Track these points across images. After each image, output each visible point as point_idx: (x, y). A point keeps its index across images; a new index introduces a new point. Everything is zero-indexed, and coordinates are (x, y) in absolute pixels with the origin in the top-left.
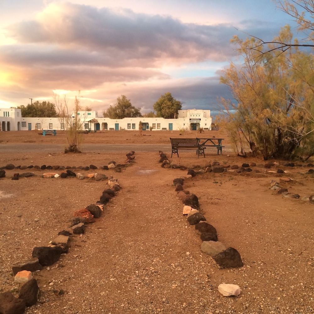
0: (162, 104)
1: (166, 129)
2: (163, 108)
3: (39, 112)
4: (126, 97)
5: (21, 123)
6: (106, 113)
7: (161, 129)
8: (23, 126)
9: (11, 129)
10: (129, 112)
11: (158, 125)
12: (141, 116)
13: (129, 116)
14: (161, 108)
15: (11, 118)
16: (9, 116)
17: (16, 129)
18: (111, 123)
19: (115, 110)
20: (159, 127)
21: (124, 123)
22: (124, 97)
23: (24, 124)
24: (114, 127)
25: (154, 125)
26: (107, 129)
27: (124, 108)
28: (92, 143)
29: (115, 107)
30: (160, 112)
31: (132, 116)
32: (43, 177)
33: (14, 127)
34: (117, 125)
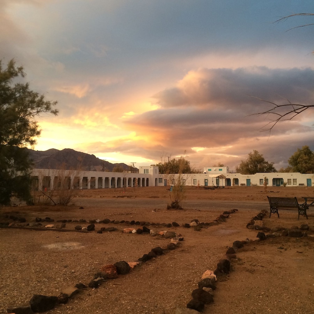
0: (298, 158)
1: (303, 184)
2: (299, 163)
3: (175, 169)
4: (258, 152)
5: (158, 179)
6: (238, 168)
7: (298, 185)
8: (160, 182)
9: (150, 185)
10: (262, 167)
11: (295, 181)
12: (275, 171)
13: (261, 171)
14: (297, 162)
15: (150, 174)
16: (148, 173)
17: (154, 185)
18: (242, 179)
19: (247, 165)
20: (295, 183)
21: (256, 179)
22: (256, 152)
23: (161, 179)
24: (245, 182)
25: (289, 181)
26: (238, 184)
27: (256, 163)
28: (211, 199)
29: (247, 163)
30: (296, 166)
31: (265, 171)
32: (123, 232)
33: (152, 183)
34: (248, 181)
